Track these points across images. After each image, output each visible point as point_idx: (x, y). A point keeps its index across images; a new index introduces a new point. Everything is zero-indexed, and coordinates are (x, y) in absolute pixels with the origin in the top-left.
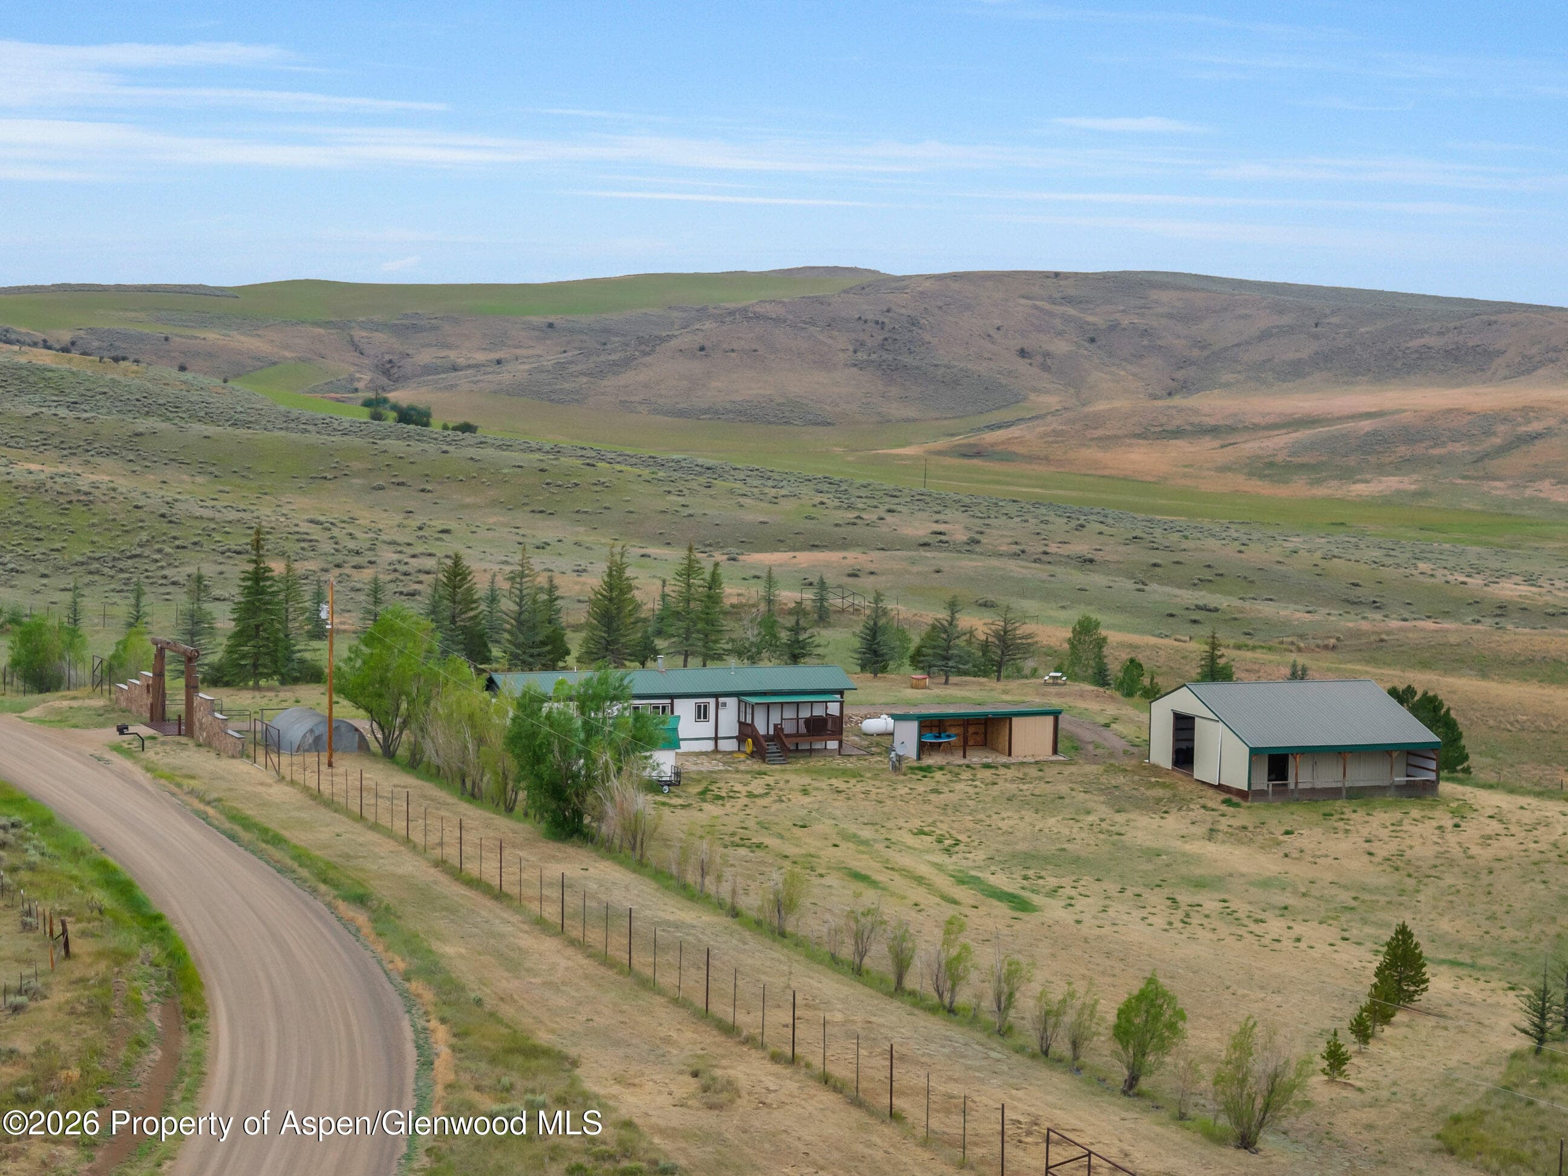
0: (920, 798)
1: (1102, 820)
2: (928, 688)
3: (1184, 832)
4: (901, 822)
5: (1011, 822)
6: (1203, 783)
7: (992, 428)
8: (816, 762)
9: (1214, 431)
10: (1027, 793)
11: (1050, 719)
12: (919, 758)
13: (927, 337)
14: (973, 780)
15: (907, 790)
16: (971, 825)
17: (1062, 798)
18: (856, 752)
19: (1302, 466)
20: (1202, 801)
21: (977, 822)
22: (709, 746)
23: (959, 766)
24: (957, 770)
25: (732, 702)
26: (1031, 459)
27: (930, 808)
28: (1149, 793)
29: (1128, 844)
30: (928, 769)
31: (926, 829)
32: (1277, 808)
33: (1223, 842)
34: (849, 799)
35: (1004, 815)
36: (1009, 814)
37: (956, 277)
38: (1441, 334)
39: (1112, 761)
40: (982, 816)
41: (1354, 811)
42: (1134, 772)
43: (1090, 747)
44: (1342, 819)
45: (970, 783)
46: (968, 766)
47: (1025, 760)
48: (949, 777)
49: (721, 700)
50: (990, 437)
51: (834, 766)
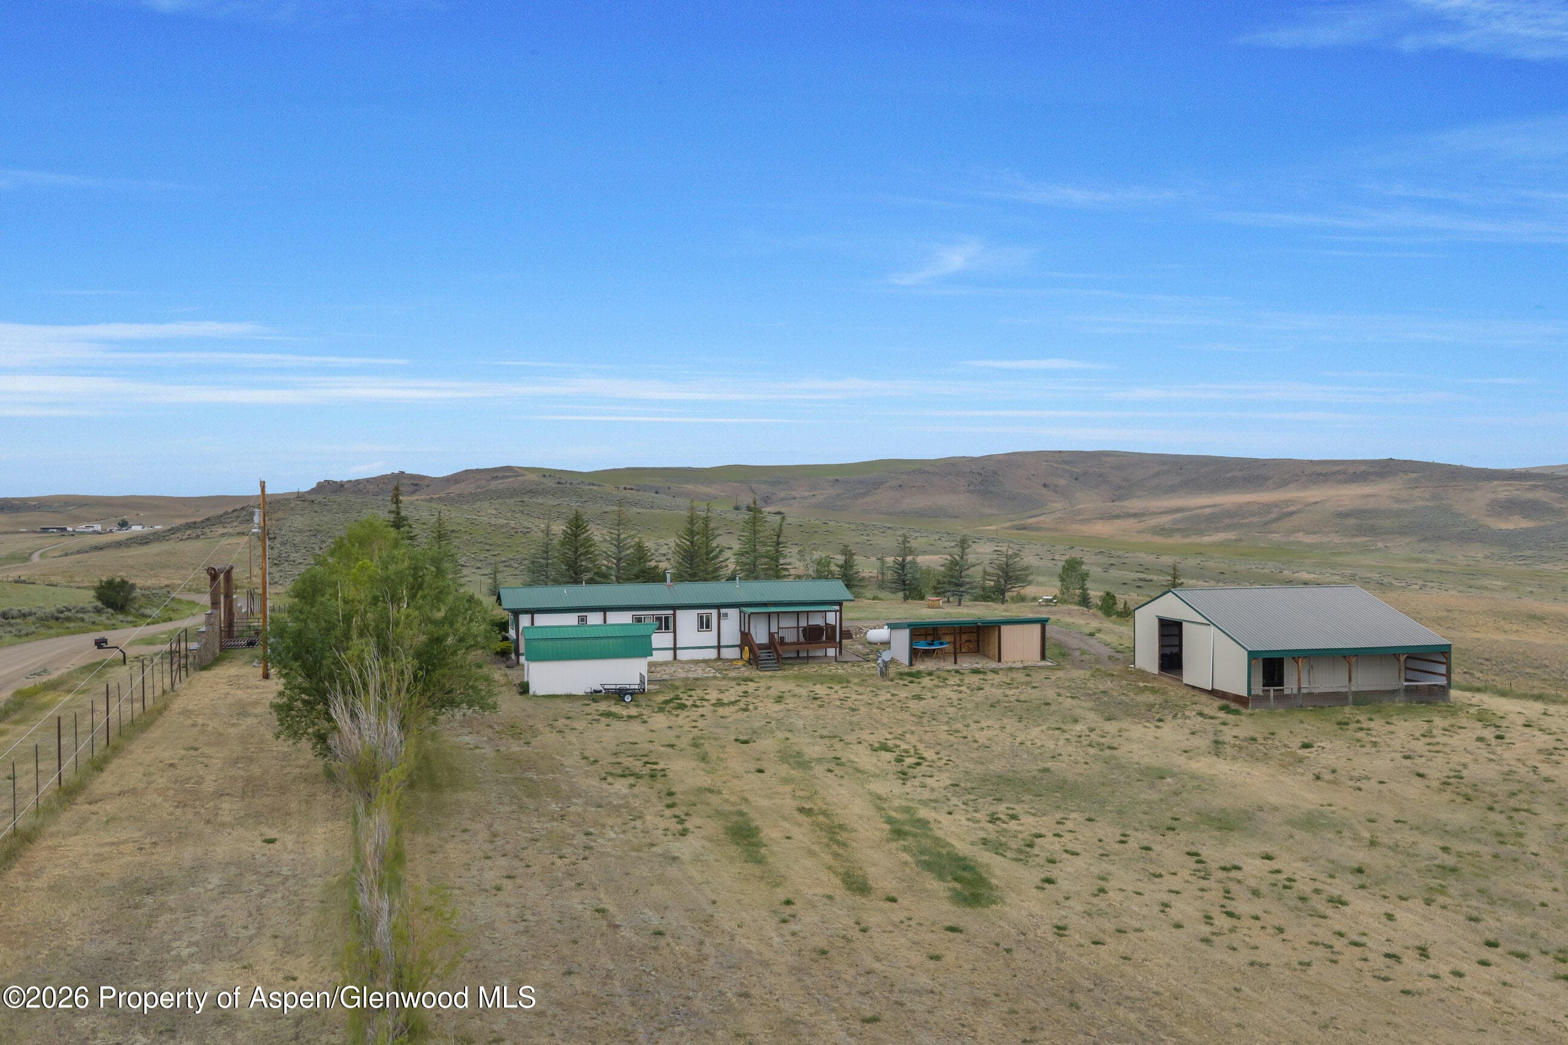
0: (899, 704)
1: (1092, 730)
2: (942, 608)
3: (1186, 745)
4: (865, 735)
5: (989, 733)
6: (1194, 687)
7: (1030, 517)
8: (810, 669)
9: (1135, 515)
10: (1012, 699)
11: (1037, 628)
12: (911, 664)
13: (1001, 479)
14: (959, 685)
15: (889, 696)
16: (944, 736)
17: (1048, 704)
18: (855, 658)
19: (1178, 530)
20: (1198, 708)
21: (951, 732)
22: (712, 654)
23: (948, 671)
24: (945, 675)
25: (733, 613)
26: (1048, 529)
27: (906, 716)
28: (1139, 698)
29: (1123, 761)
30: (918, 675)
31: (890, 743)
32: (1281, 715)
33: (1234, 758)
34: (821, 706)
35: (984, 724)
36: (990, 722)
37: (1014, 454)
38: (1241, 470)
39: (1097, 667)
40: (959, 726)
41: (1371, 719)
42: (1121, 677)
43: (1077, 653)
44: (1361, 729)
45: (956, 688)
46: (957, 672)
47: (1014, 665)
48: (936, 682)
49: (723, 611)
50: (1030, 521)
51: (825, 672)
